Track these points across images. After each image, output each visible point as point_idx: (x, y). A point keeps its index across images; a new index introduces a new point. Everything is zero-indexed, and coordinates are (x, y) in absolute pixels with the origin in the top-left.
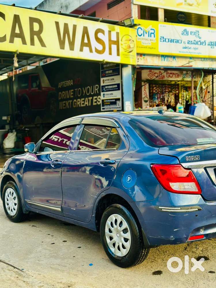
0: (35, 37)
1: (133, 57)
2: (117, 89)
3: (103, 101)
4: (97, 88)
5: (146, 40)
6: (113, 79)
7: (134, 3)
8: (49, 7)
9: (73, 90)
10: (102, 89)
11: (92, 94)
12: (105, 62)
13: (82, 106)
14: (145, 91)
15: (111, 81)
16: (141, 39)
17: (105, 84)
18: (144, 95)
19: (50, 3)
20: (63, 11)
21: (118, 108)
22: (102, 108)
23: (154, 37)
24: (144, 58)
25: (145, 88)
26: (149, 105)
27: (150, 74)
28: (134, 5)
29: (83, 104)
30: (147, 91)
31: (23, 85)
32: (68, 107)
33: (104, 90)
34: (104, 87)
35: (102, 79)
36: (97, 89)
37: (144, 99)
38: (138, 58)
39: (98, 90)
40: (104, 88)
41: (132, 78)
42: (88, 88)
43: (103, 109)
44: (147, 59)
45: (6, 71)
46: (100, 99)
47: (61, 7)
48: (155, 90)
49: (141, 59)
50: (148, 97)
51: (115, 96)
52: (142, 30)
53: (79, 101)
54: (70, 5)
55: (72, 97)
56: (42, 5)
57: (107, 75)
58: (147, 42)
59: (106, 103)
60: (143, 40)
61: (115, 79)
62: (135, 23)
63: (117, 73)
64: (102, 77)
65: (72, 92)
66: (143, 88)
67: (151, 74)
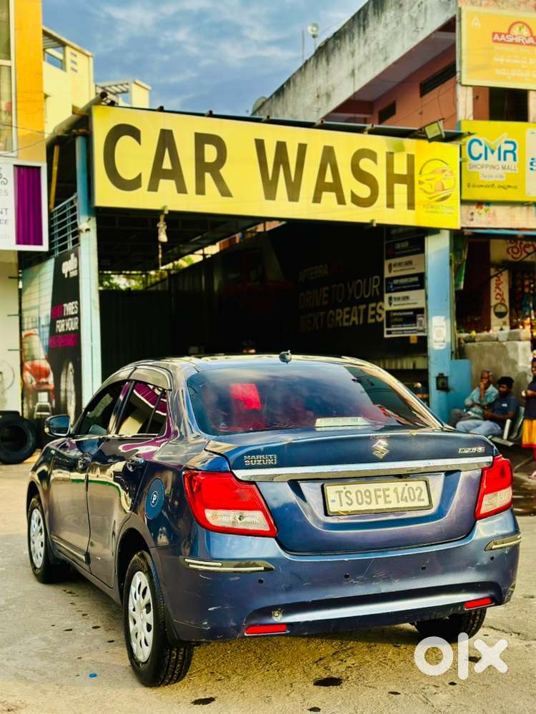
0: (208, 176)
1: (450, 211)
2: (418, 285)
3: (388, 313)
4: (376, 284)
5: (494, 167)
6: (410, 263)
7: (464, 83)
8: (294, 96)
9: (327, 288)
10: (388, 285)
11: (366, 296)
12: (375, 225)
13: (346, 324)
14: (500, 290)
15: (407, 267)
16: (479, 166)
17: (393, 274)
18: (496, 299)
19: (297, 88)
20: (322, 104)
21: (419, 331)
22: (386, 330)
23: (515, 160)
24: (486, 211)
25: (498, 282)
26: (508, 323)
27: (513, 247)
28: (463, 88)
29: (348, 320)
30: (503, 290)
31: (232, 276)
32: (317, 328)
33: (390, 289)
34: (391, 281)
35: (387, 263)
36: (376, 286)
37: (495, 309)
38: (470, 212)
39: (379, 288)
40: (391, 283)
41: (451, 261)
42: (359, 283)
43: (389, 333)
44: (494, 214)
45: (199, 244)
46: (383, 309)
47: (318, 97)
48: (529, 286)
49: (480, 214)
50: (507, 303)
51: (413, 303)
52: (481, 144)
53: (339, 314)
54: (336, 90)
55: (325, 303)
56: (281, 93)
57: (397, 253)
58: (493, 172)
59: (396, 320)
60: (484, 168)
61: (414, 263)
62: (464, 130)
63: (418, 249)
64: (388, 258)
65: (326, 292)
66: (493, 282)
67: (516, 247)
